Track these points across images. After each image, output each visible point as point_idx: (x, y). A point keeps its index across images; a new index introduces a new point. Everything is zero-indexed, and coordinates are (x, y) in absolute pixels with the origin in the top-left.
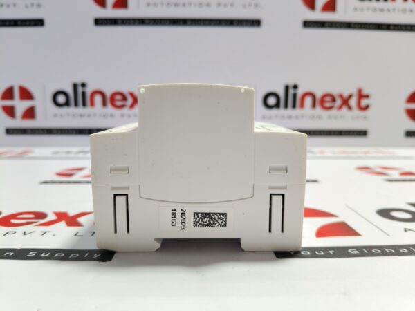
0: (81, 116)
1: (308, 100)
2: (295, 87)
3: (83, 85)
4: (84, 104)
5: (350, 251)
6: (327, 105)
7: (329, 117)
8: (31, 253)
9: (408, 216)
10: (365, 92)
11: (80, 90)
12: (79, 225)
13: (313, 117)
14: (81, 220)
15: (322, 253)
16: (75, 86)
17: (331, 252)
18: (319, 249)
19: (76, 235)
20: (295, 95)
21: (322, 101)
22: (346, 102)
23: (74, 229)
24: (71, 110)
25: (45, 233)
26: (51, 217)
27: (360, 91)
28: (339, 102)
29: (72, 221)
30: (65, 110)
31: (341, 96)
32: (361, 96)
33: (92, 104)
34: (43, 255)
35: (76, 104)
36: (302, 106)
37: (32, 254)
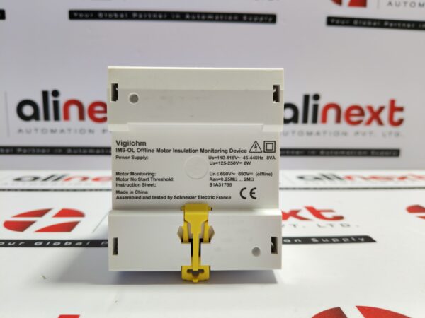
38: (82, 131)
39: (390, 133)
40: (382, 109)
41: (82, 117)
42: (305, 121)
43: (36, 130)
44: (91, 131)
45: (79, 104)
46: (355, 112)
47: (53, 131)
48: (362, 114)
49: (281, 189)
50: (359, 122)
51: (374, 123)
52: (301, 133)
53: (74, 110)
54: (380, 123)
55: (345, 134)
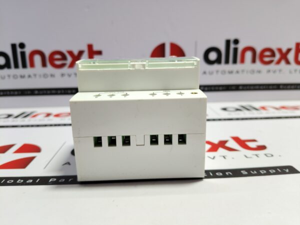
38: (45, 76)
39: (296, 71)
40: (289, 50)
41: (44, 65)
42: (227, 62)
43: (9, 76)
44: (52, 76)
45: (41, 54)
46: (268, 53)
47: (22, 77)
48: (273, 55)
49: (208, 120)
50: (270, 62)
51: (283, 62)
52: (224, 72)
53: (37, 59)
54: (288, 62)
55: (259, 72)
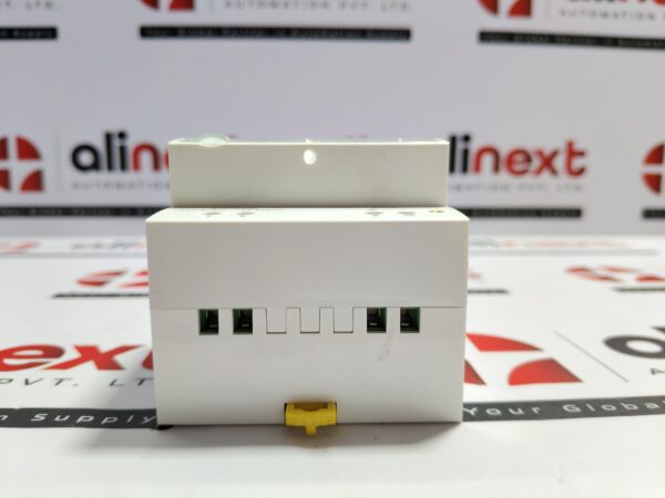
0: (119, 186)
1: (487, 160)
2: (467, 138)
3: (122, 135)
4: (123, 167)
5: (565, 408)
6: (518, 167)
7: (522, 187)
8: (37, 416)
9: (655, 348)
10: (578, 146)
11: (117, 143)
12: (116, 367)
13: (495, 187)
14: (120, 358)
15: (521, 412)
16: (108, 137)
17: (535, 410)
18: (515, 405)
19: (112, 384)
20: (466, 152)
21: (510, 161)
22: (547, 162)
23: (110, 375)
24: (102, 176)
25: (61, 381)
26: (71, 355)
27: (570, 145)
28: (536, 163)
29: (106, 361)
30: (92, 176)
31: (540, 153)
32: (573, 153)
33: (137, 166)
34: (57, 419)
35: (110, 167)
36: (478, 168)
37: (40, 417)
